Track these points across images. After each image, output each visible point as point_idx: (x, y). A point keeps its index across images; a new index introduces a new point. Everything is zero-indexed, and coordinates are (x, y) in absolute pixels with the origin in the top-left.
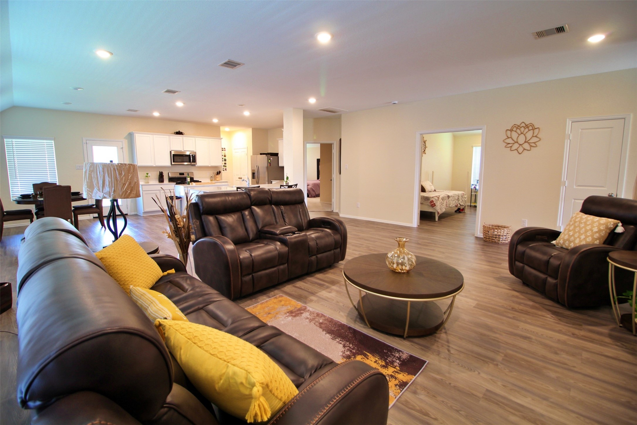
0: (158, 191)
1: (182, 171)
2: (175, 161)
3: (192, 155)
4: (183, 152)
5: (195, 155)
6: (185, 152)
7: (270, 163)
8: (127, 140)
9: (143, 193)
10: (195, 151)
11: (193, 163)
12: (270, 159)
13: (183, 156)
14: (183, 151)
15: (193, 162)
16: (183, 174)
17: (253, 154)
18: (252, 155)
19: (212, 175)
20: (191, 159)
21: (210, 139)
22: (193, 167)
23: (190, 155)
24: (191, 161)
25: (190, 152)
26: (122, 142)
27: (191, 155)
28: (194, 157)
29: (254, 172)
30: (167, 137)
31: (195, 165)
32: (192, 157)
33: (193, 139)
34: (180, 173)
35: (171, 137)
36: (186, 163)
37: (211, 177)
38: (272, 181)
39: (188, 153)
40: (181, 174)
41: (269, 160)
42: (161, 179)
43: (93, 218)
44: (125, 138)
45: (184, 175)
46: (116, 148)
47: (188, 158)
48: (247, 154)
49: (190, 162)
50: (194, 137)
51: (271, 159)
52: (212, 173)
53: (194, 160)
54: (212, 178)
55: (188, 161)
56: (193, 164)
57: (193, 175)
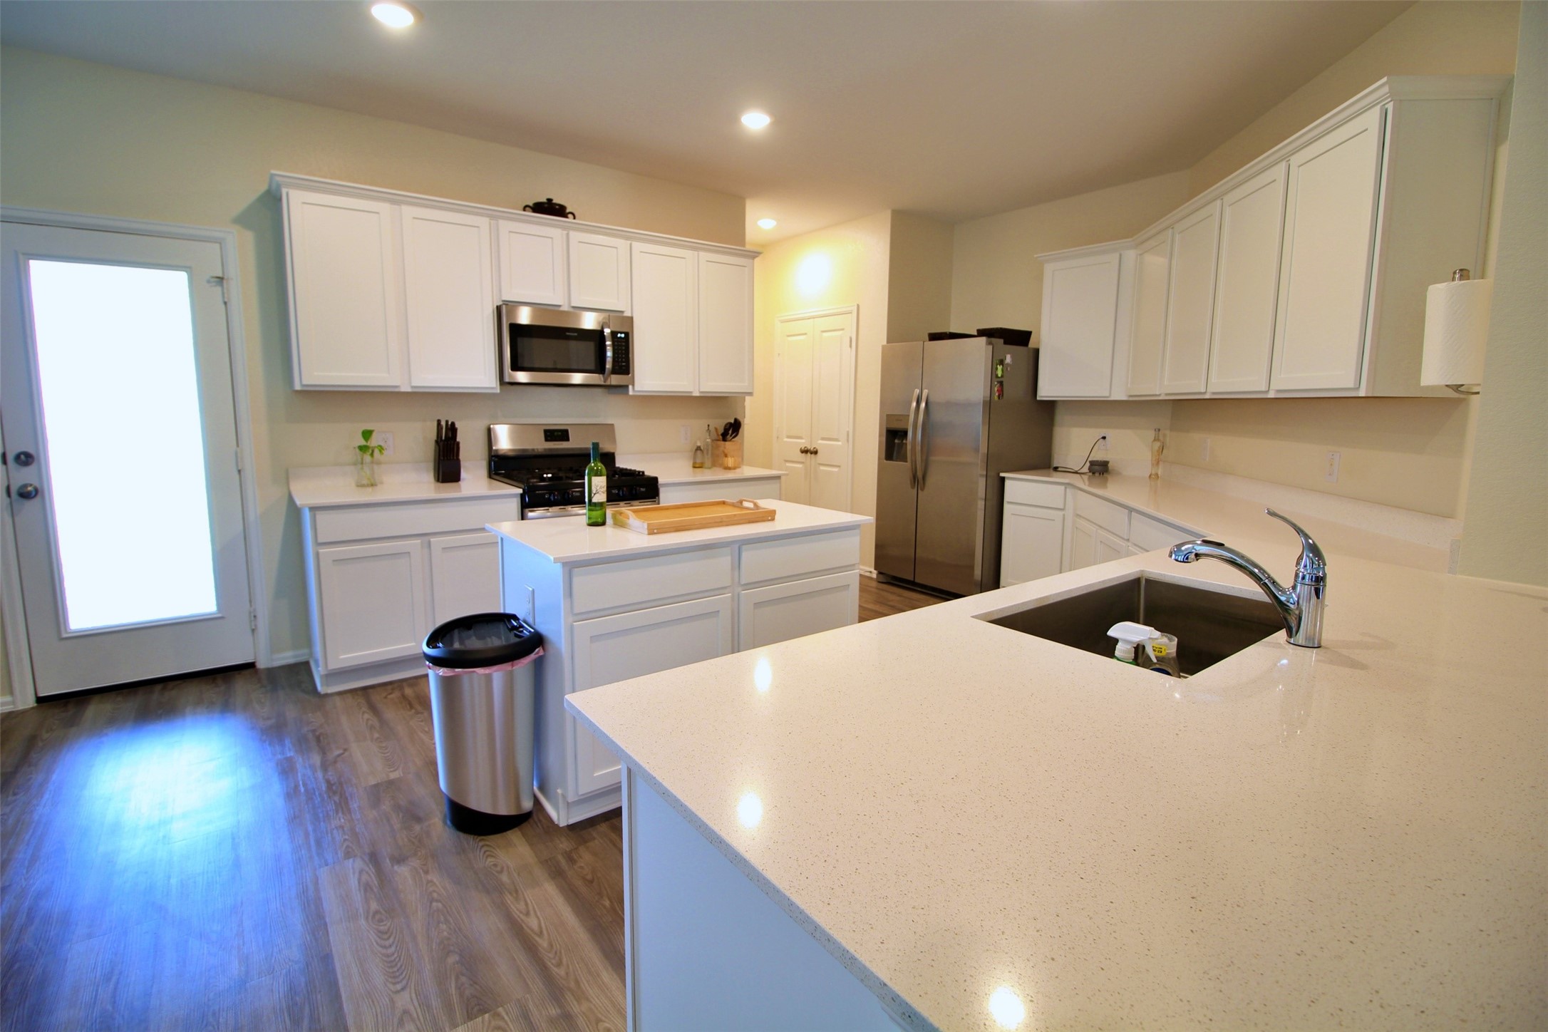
0: (418, 541)
1: (556, 420)
2: (520, 364)
3: (614, 334)
4: (564, 312)
5: (627, 334)
6: (578, 318)
7: (1001, 383)
8: (249, 237)
9: (317, 555)
10: (628, 314)
11: (615, 380)
12: (1002, 362)
13: (568, 338)
14: (565, 308)
15: (615, 371)
16: (561, 435)
17: (890, 339)
18: (885, 343)
19: (703, 439)
20: (609, 354)
21: (702, 254)
22: (614, 400)
23: (602, 332)
24: (609, 366)
25: (606, 315)
26: (220, 242)
27: (607, 331)
28: (624, 345)
29: (896, 425)
30: (483, 222)
31: (627, 387)
32: (613, 345)
33: (622, 244)
34: (546, 432)
35: (505, 226)
36: (577, 378)
37: (698, 448)
38: (1003, 479)
39: (589, 322)
40: (551, 435)
41: (1000, 368)
42: (446, 461)
43: (31, 702)
44: (243, 220)
45: (567, 439)
46: (181, 278)
47: (590, 346)
48: (855, 343)
49: (600, 369)
50: (627, 238)
51: (1008, 359)
52: (698, 429)
53: (623, 364)
54: (702, 457)
55: (592, 367)
56: (614, 383)
57: (613, 440)
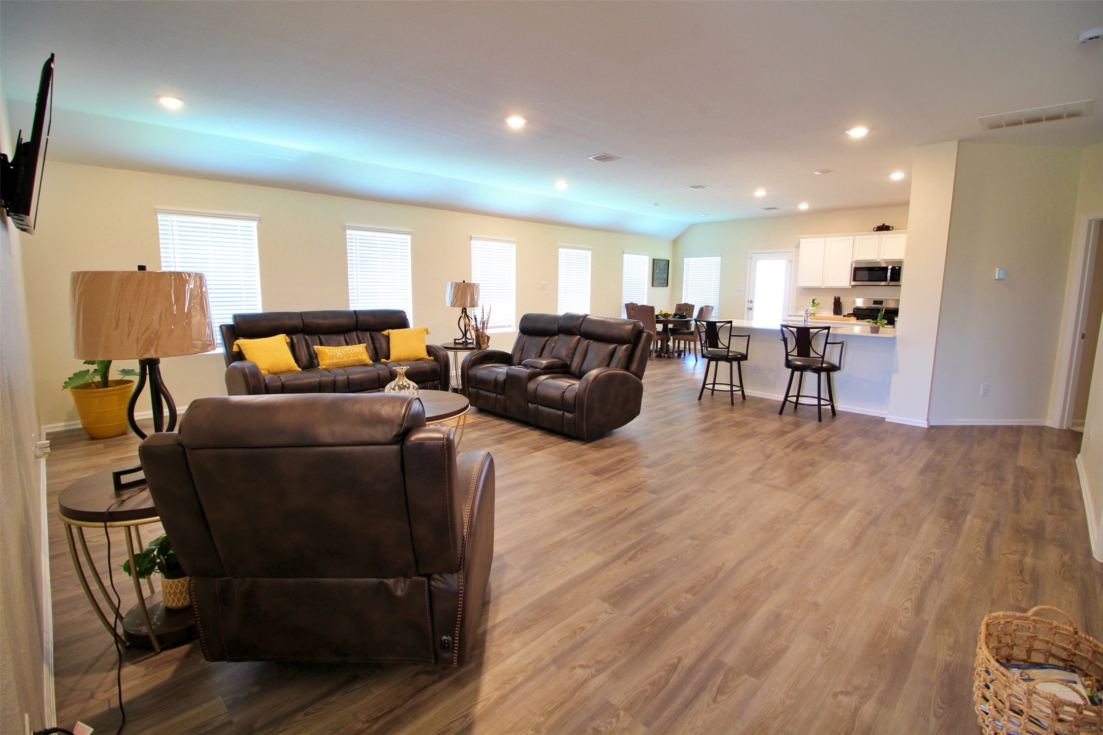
1: (876, 297)
2: (857, 279)
3: (892, 267)
5: (899, 267)
6: (880, 263)
13: (876, 270)
15: (892, 280)
16: (880, 302)
20: (889, 274)
22: (893, 289)
23: (886, 267)
24: (889, 278)
26: (792, 252)
27: (889, 266)
28: (896, 272)
30: (851, 238)
31: (900, 285)
32: (892, 272)
36: (882, 283)
39: (884, 264)
40: (876, 302)
42: (838, 308)
45: (882, 304)
47: (882, 272)
49: (886, 279)
53: (896, 277)
56: (892, 284)
